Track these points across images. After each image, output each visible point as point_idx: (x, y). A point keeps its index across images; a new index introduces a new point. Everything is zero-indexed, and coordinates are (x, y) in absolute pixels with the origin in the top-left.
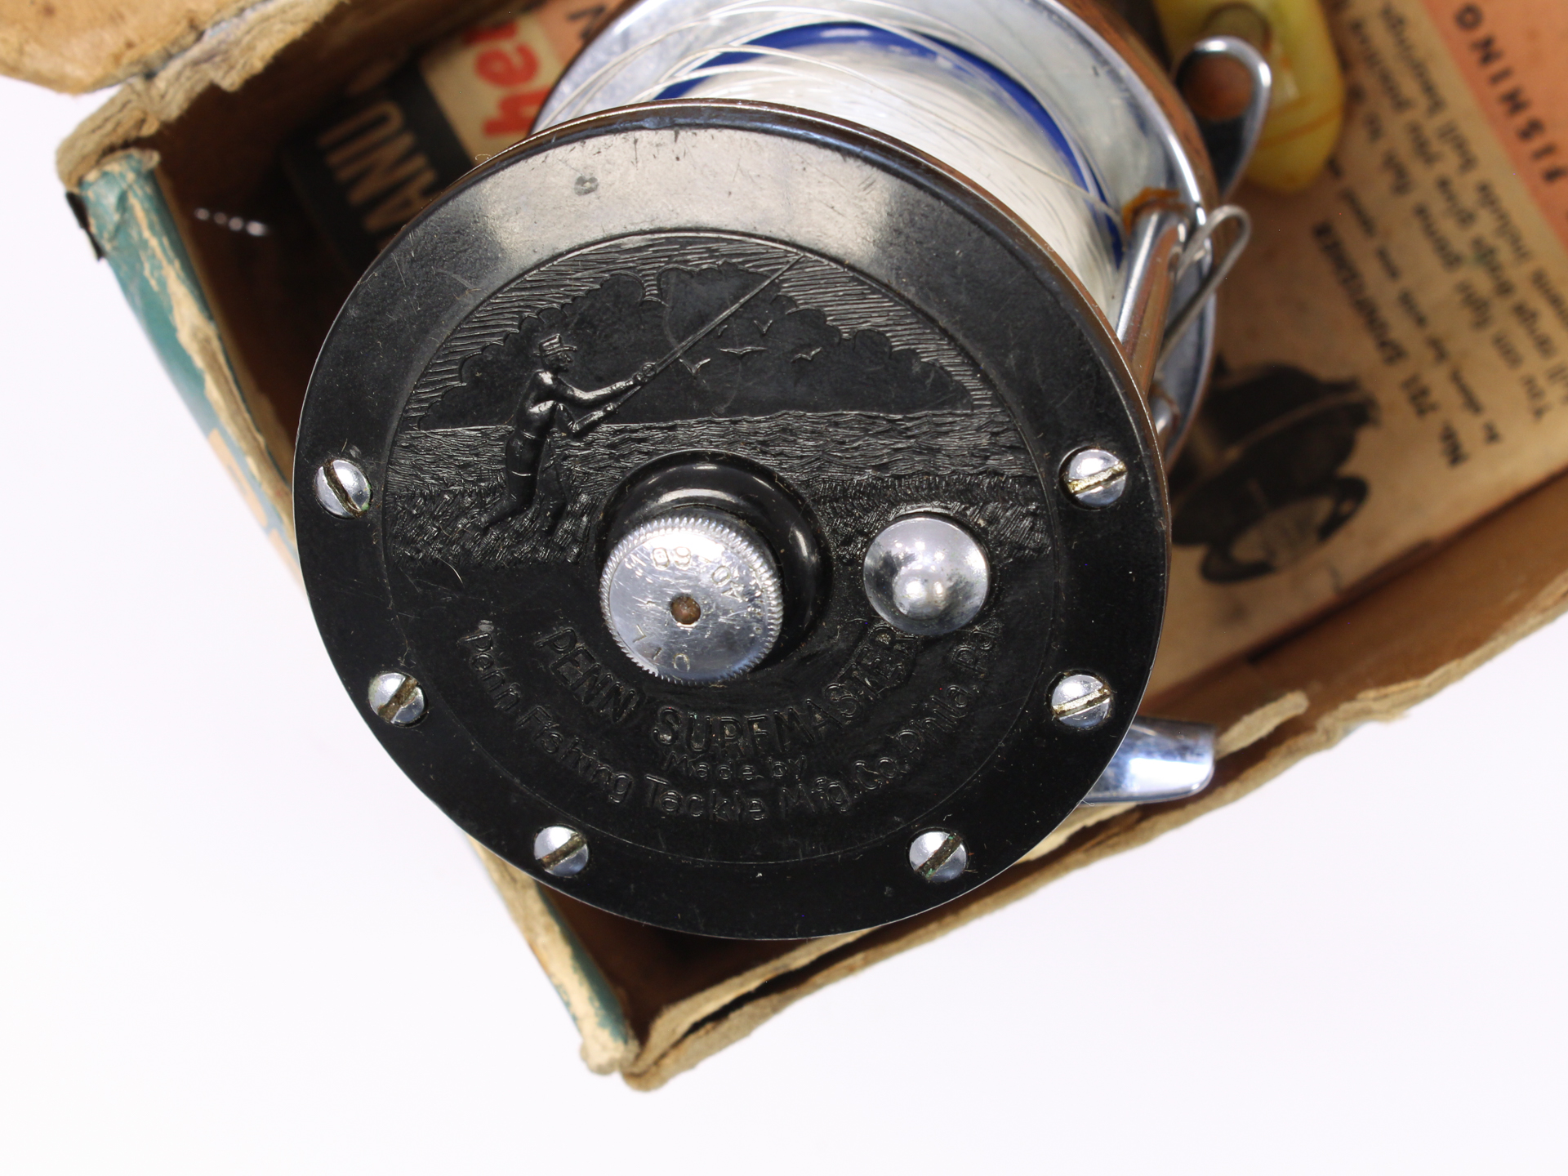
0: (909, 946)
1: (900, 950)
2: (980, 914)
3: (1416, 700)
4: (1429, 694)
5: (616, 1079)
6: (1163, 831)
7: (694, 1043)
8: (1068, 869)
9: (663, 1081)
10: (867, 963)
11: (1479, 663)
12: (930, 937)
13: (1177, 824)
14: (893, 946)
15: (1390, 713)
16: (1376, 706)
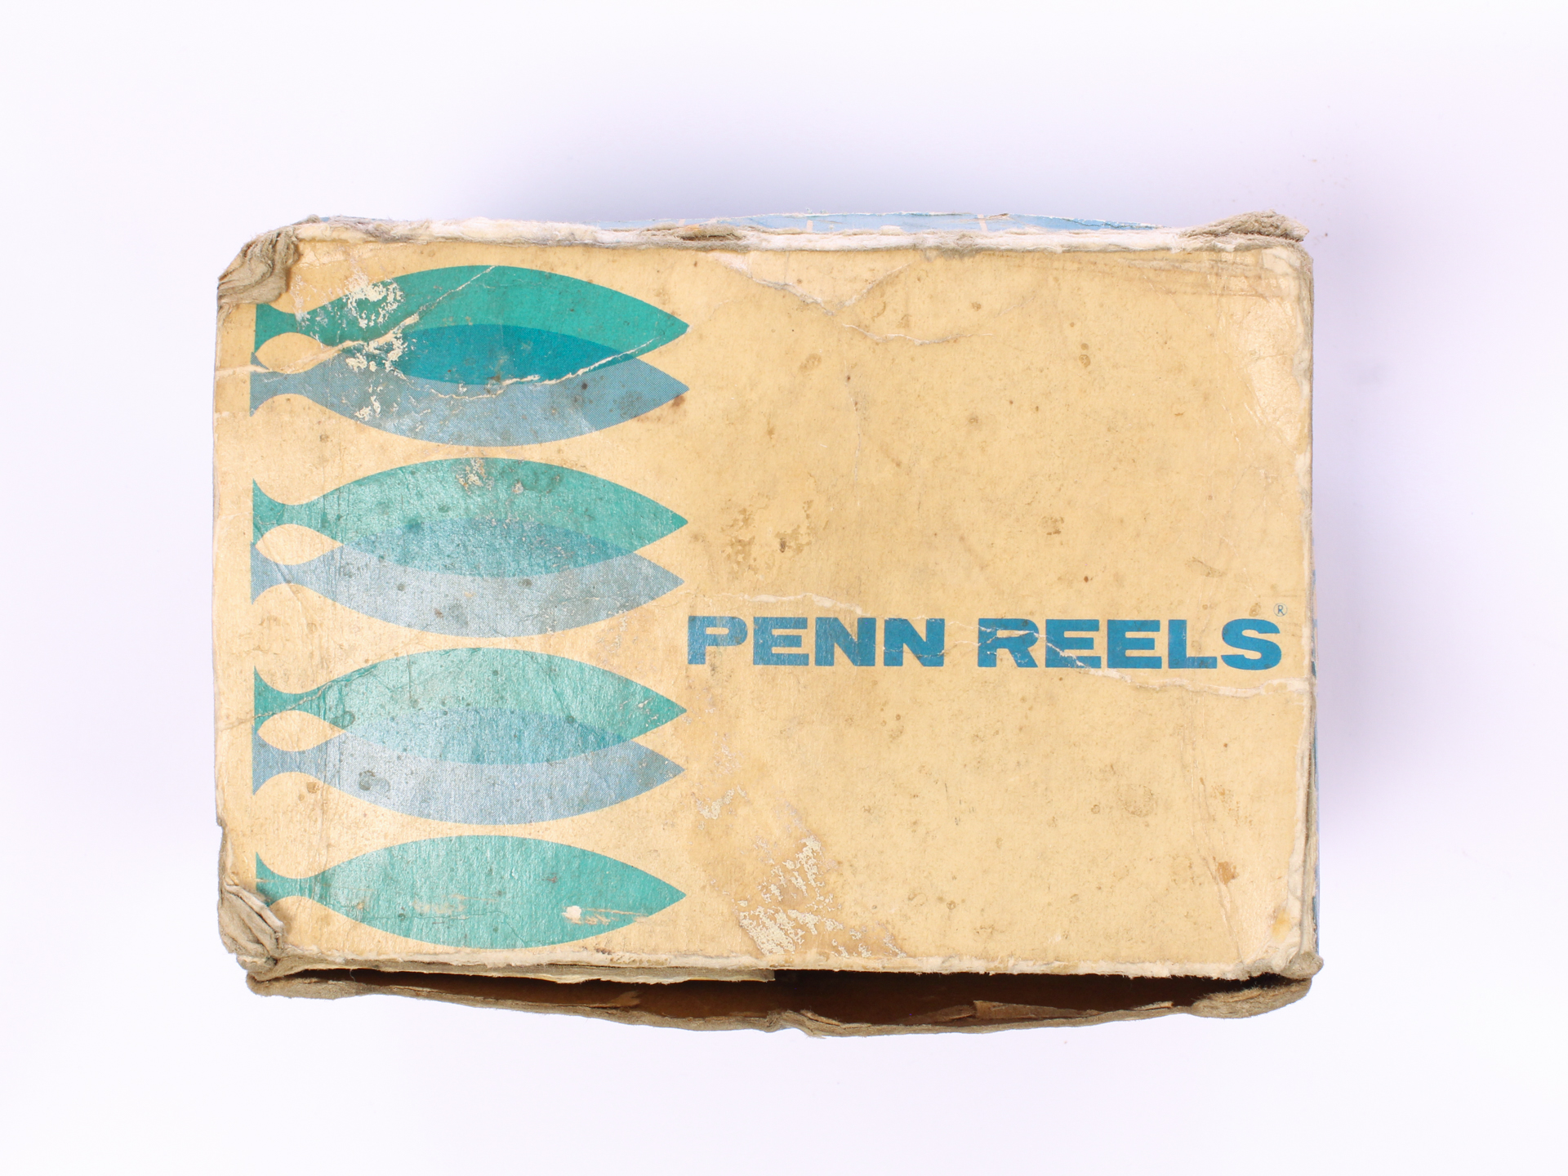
0: (458, 1001)
1: (452, 1001)
2: (511, 1007)
3: (832, 1033)
4: (841, 1035)
5: (244, 973)
6: (644, 1023)
7: (298, 984)
8: (576, 1012)
9: (268, 994)
10: (429, 996)
11: (880, 1033)
12: (474, 1004)
13: (655, 1024)
14: (450, 996)
15: (812, 1032)
16: (808, 1023)
